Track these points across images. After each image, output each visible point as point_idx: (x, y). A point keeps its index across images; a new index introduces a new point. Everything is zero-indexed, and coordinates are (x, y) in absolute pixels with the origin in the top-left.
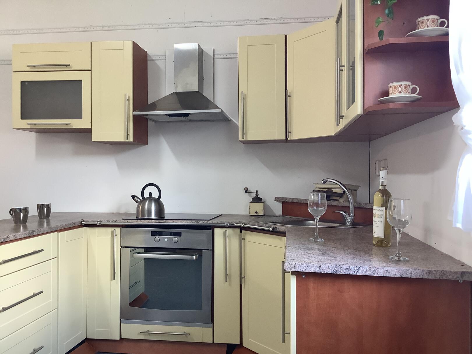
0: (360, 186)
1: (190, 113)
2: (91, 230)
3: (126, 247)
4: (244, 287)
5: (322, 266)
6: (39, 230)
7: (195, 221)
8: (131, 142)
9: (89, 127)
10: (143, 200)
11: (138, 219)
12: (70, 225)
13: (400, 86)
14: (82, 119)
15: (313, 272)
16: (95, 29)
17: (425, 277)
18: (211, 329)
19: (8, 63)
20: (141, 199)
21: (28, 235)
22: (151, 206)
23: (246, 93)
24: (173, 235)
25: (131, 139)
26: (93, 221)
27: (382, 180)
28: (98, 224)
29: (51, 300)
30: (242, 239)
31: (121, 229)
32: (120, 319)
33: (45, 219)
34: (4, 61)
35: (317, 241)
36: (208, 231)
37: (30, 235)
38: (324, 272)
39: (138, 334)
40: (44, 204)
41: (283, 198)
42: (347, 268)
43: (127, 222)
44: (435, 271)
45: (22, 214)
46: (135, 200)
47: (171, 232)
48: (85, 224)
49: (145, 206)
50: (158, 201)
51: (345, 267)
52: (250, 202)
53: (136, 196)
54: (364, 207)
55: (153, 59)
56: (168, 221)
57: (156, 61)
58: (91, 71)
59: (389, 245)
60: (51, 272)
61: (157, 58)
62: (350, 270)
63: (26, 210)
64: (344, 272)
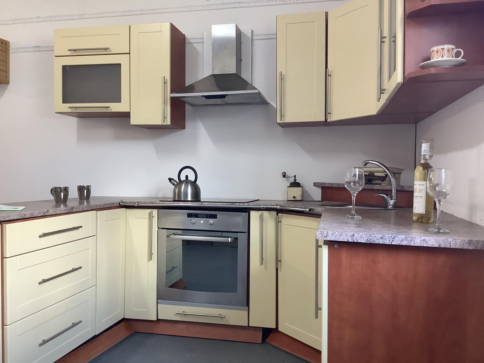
0: (405, 169)
1: (226, 95)
2: (129, 211)
3: (163, 229)
4: (280, 271)
5: (355, 235)
6: (78, 207)
7: (230, 203)
8: (169, 125)
9: (127, 110)
10: (179, 183)
11: (174, 201)
12: (109, 204)
13: (443, 49)
14: (121, 102)
15: (346, 241)
16: (134, 13)
17: (466, 247)
18: (247, 312)
19: (50, 49)
20: (178, 181)
21: (67, 212)
22: (187, 189)
23: (285, 74)
24: (208, 217)
25: (168, 122)
26: (131, 202)
27: (424, 154)
28: (136, 205)
29: (90, 277)
30: (278, 222)
31: (158, 210)
32: (157, 300)
33: (85, 200)
34: (47, 47)
35: (354, 218)
36: (243, 214)
37: (69, 211)
38: (357, 241)
39: (175, 315)
40: (84, 186)
41: (322, 183)
42: (381, 238)
43: (164, 203)
44: (476, 241)
45: (62, 194)
46: (172, 183)
47: (207, 215)
48: (124, 205)
49: (181, 188)
50: (194, 184)
51: (379, 236)
52: (288, 187)
53: (173, 179)
54: (407, 189)
55: (191, 42)
56: (204, 203)
57: (193, 44)
58: (130, 54)
59: (430, 222)
60: (90, 249)
61: (196, 41)
62: (385, 239)
63: (66, 189)
64: (379, 242)
